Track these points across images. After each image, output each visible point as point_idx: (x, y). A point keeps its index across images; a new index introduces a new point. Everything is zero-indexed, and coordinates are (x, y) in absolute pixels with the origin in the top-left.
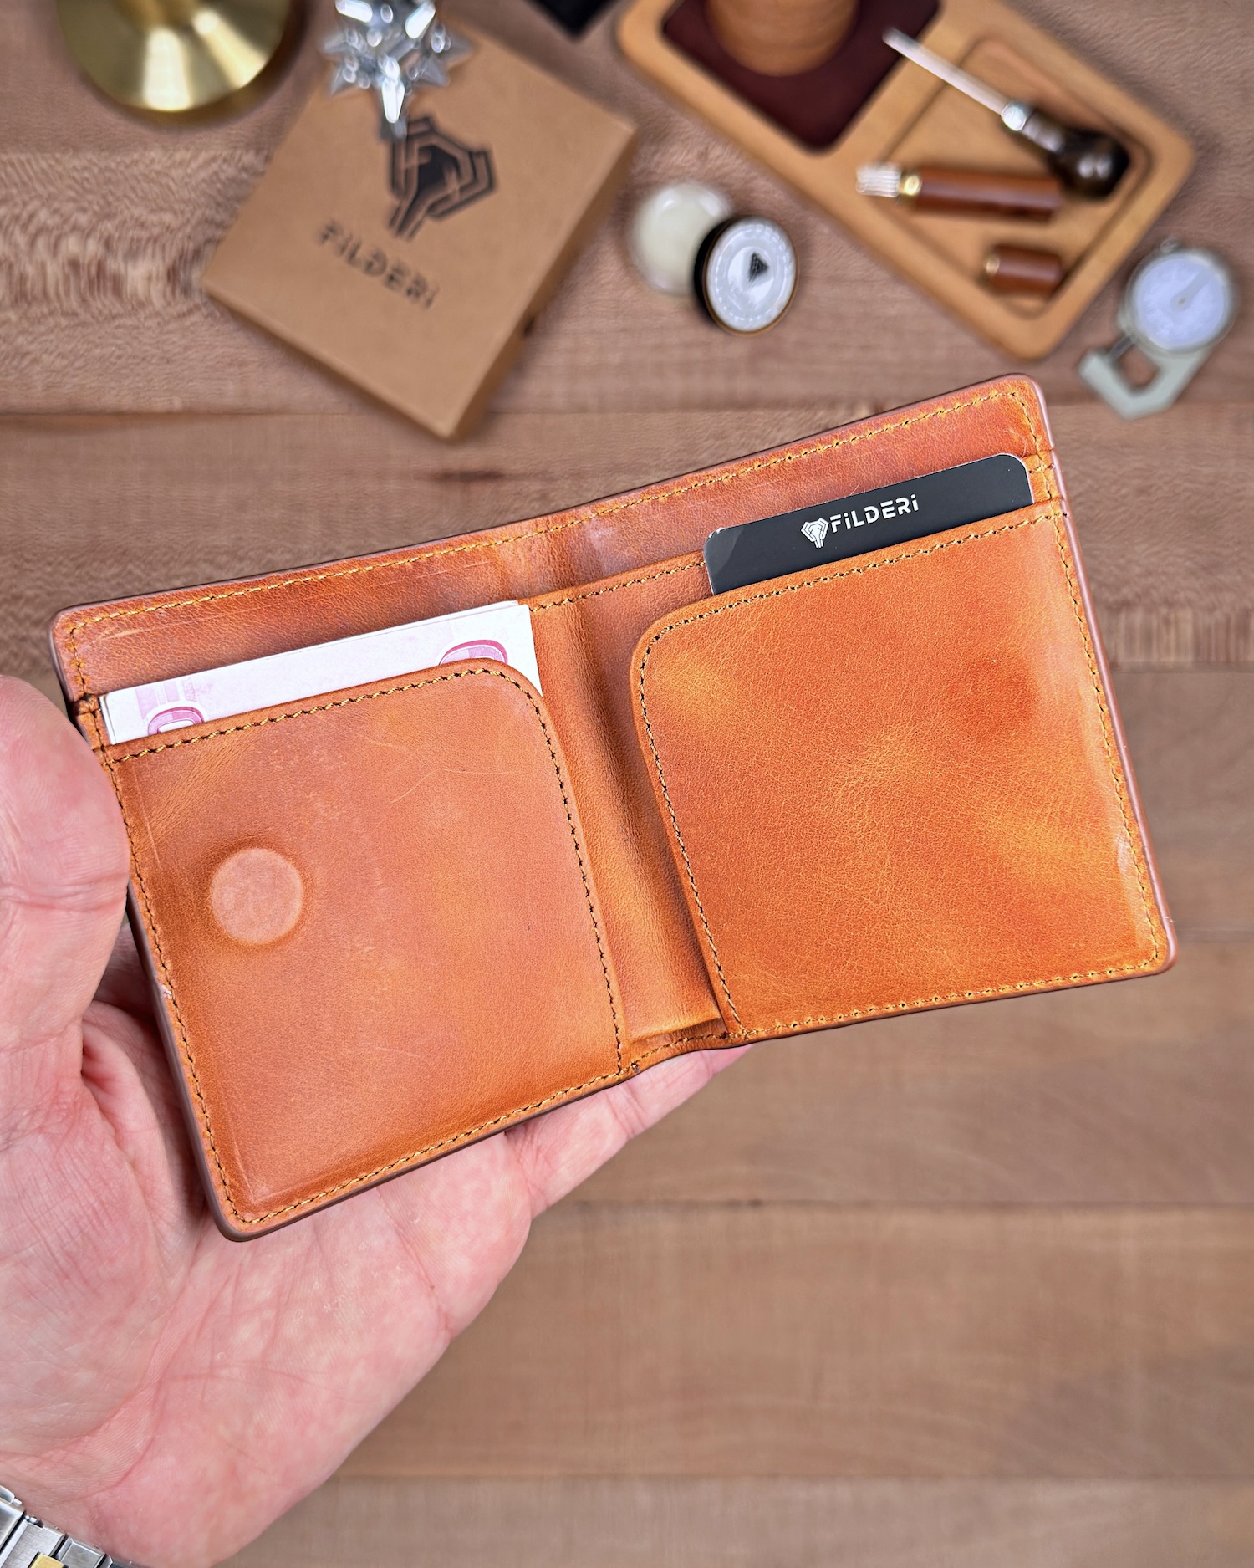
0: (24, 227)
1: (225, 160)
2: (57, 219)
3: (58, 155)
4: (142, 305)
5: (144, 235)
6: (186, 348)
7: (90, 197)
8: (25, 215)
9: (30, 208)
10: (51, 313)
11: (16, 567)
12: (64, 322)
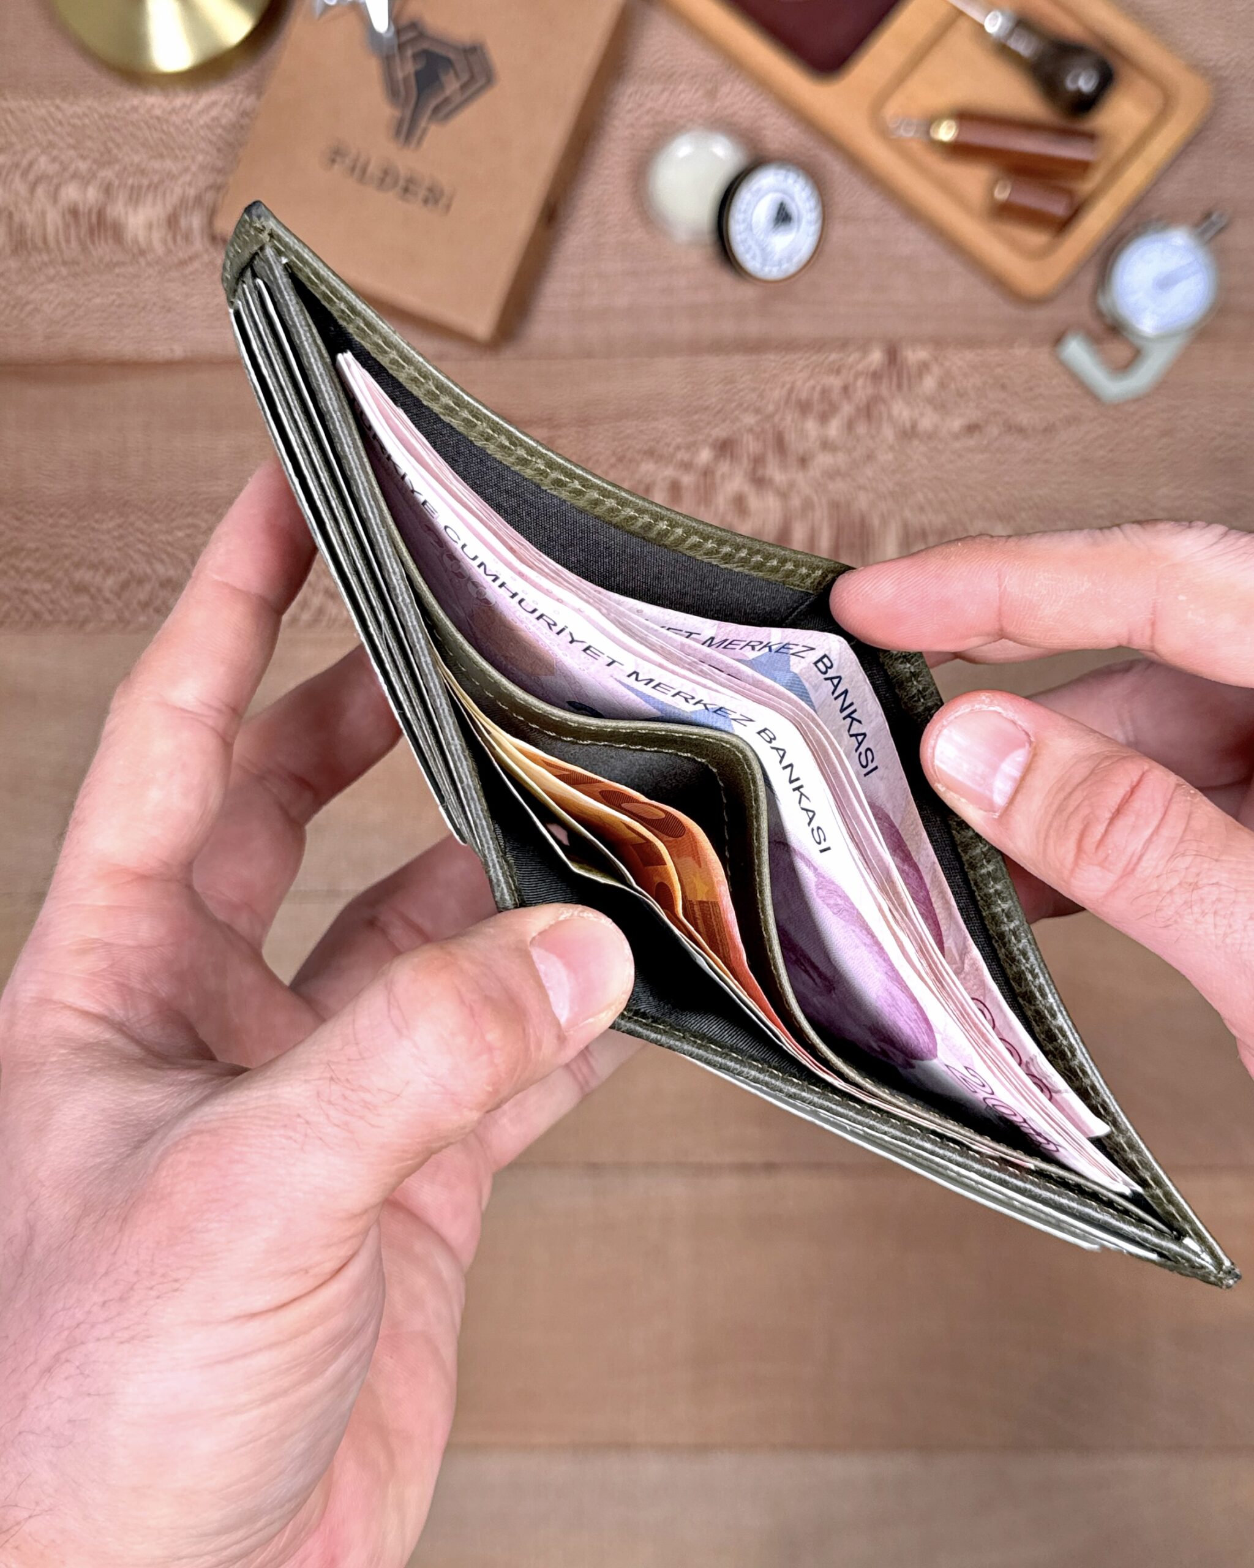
0: (25, 174)
1: (226, 105)
2: (55, 167)
3: (58, 101)
4: (142, 253)
5: (145, 182)
6: (187, 296)
7: (89, 144)
8: (25, 163)
9: (29, 156)
10: (52, 262)
11: (18, 519)
12: (64, 271)
